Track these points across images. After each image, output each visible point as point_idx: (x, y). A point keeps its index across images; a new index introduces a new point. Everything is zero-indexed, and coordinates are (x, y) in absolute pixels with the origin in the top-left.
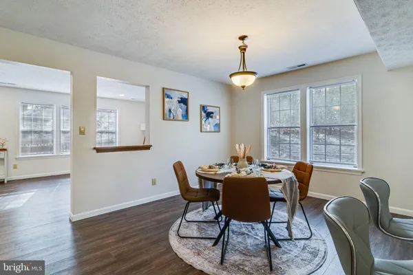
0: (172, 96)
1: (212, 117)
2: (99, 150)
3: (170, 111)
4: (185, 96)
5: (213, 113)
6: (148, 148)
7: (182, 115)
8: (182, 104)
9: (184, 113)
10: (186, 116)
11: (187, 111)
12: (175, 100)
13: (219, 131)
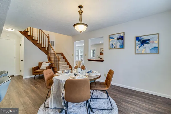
0: (114, 38)
1: (148, 43)
2: (89, 60)
3: (112, 45)
4: (122, 35)
5: (150, 40)
6: (103, 61)
7: (120, 46)
8: (120, 40)
9: (122, 44)
10: (122, 46)
11: (123, 43)
12: (116, 39)
13: (158, 53)
